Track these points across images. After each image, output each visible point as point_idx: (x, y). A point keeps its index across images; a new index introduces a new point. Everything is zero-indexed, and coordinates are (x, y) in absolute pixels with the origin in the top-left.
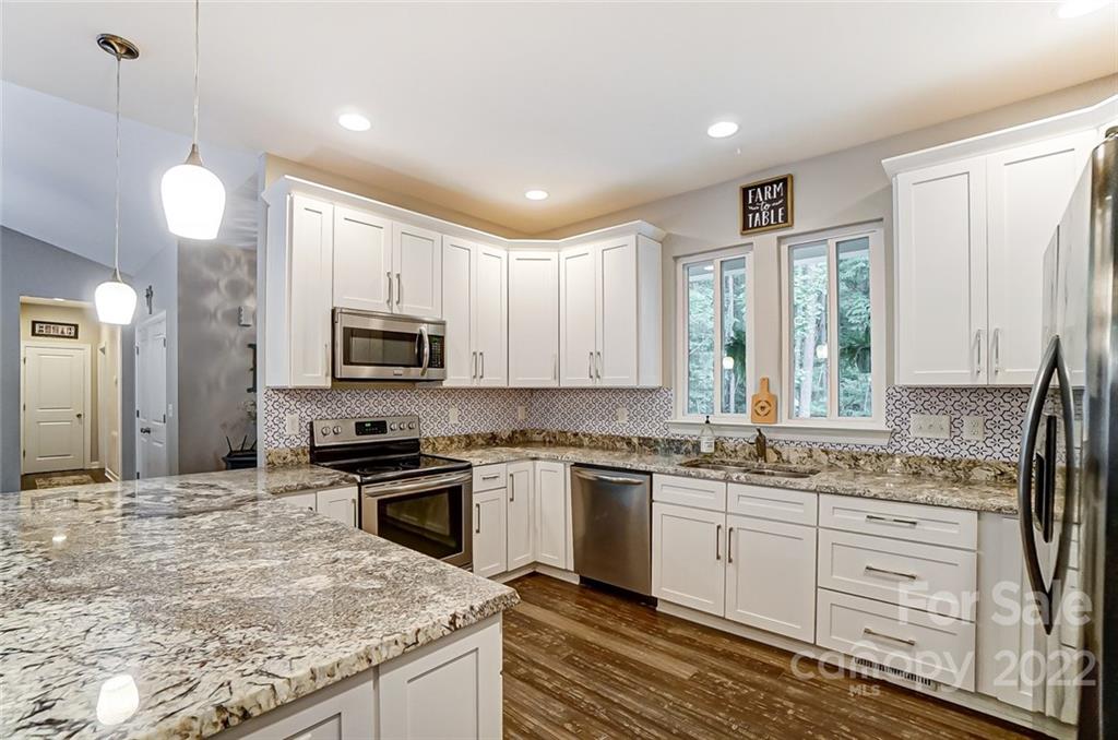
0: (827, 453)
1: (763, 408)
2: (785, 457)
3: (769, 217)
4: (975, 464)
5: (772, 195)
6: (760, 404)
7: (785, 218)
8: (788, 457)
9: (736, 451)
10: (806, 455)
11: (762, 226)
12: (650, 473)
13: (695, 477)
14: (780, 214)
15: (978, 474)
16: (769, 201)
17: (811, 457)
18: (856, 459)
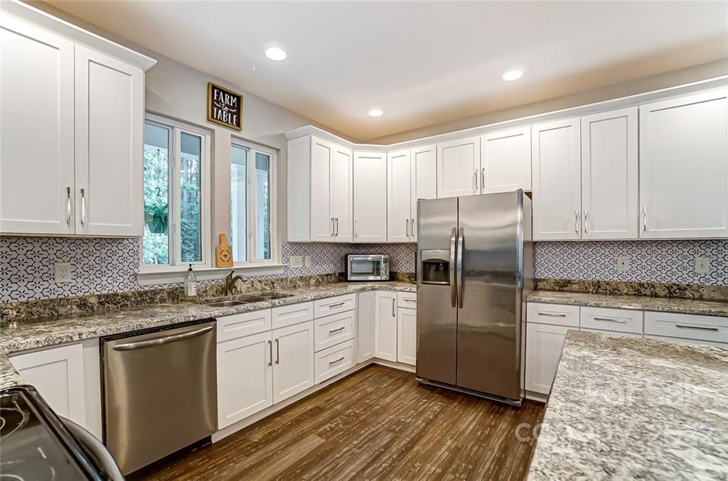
0: (260, 282)
1: (225, 256)
2: (238, 290)
3: (228, 117)
4: (310, 277)
5: (230, 102)
6: (223, 253)
7: (238, 124)
8: (241, 289)
9: (206, 291)
10: (250, 285)
11: (222, 121)
12: (212, 320)
13: (253, 311)
14: (235, 120)
15: (312, 281)
16: (227, 105)
17: (253, 286)
18: (273, 283)
